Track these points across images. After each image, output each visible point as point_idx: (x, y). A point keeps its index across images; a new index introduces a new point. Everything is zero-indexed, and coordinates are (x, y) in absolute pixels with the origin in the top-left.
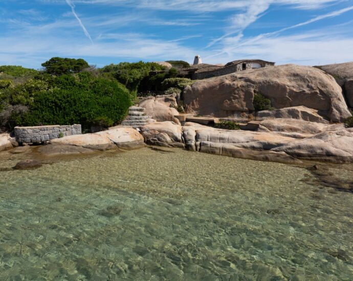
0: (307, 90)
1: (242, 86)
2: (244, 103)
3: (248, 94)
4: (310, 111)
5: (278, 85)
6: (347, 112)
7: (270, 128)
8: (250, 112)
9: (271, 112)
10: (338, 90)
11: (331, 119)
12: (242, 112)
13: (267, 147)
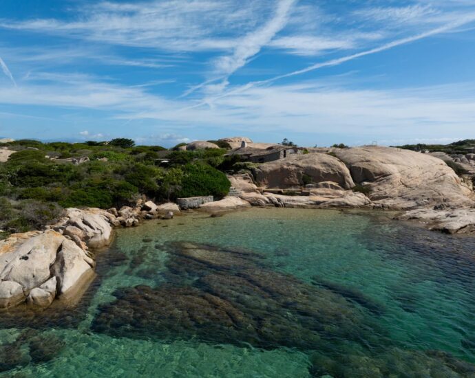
0: (331, 172)
1: (295, 170)
2: (297, 180)
3: (299, 175)
4: (334, 184)
5: (316, 169)
6: (353, 184)
7: (316, 194)
8: (301, 185)
9: (313, 185)
10: (347, 171)
11: (345, 188)
12: (297, 185)
13: (318, 203)
